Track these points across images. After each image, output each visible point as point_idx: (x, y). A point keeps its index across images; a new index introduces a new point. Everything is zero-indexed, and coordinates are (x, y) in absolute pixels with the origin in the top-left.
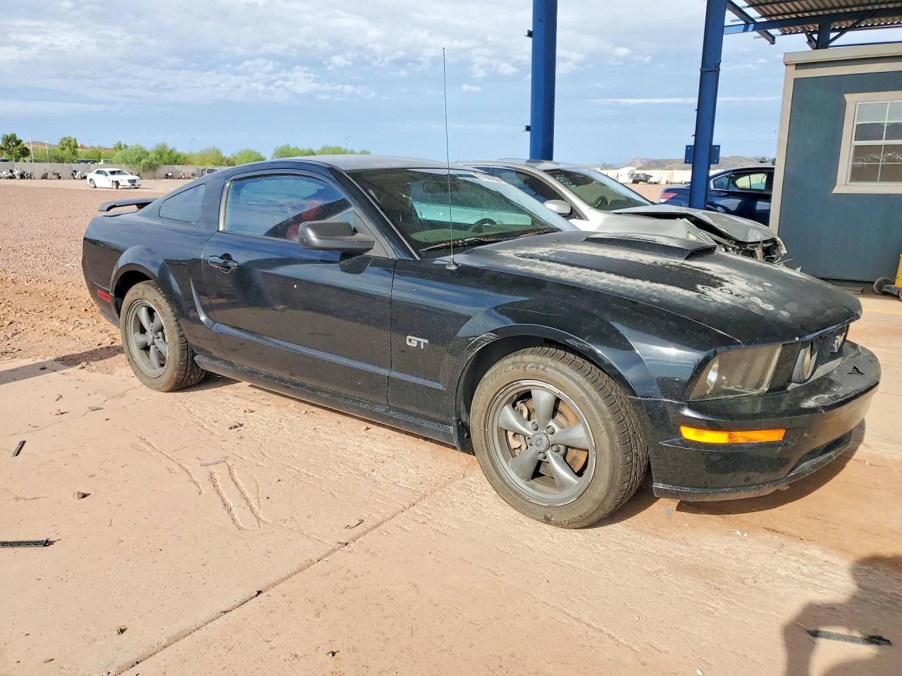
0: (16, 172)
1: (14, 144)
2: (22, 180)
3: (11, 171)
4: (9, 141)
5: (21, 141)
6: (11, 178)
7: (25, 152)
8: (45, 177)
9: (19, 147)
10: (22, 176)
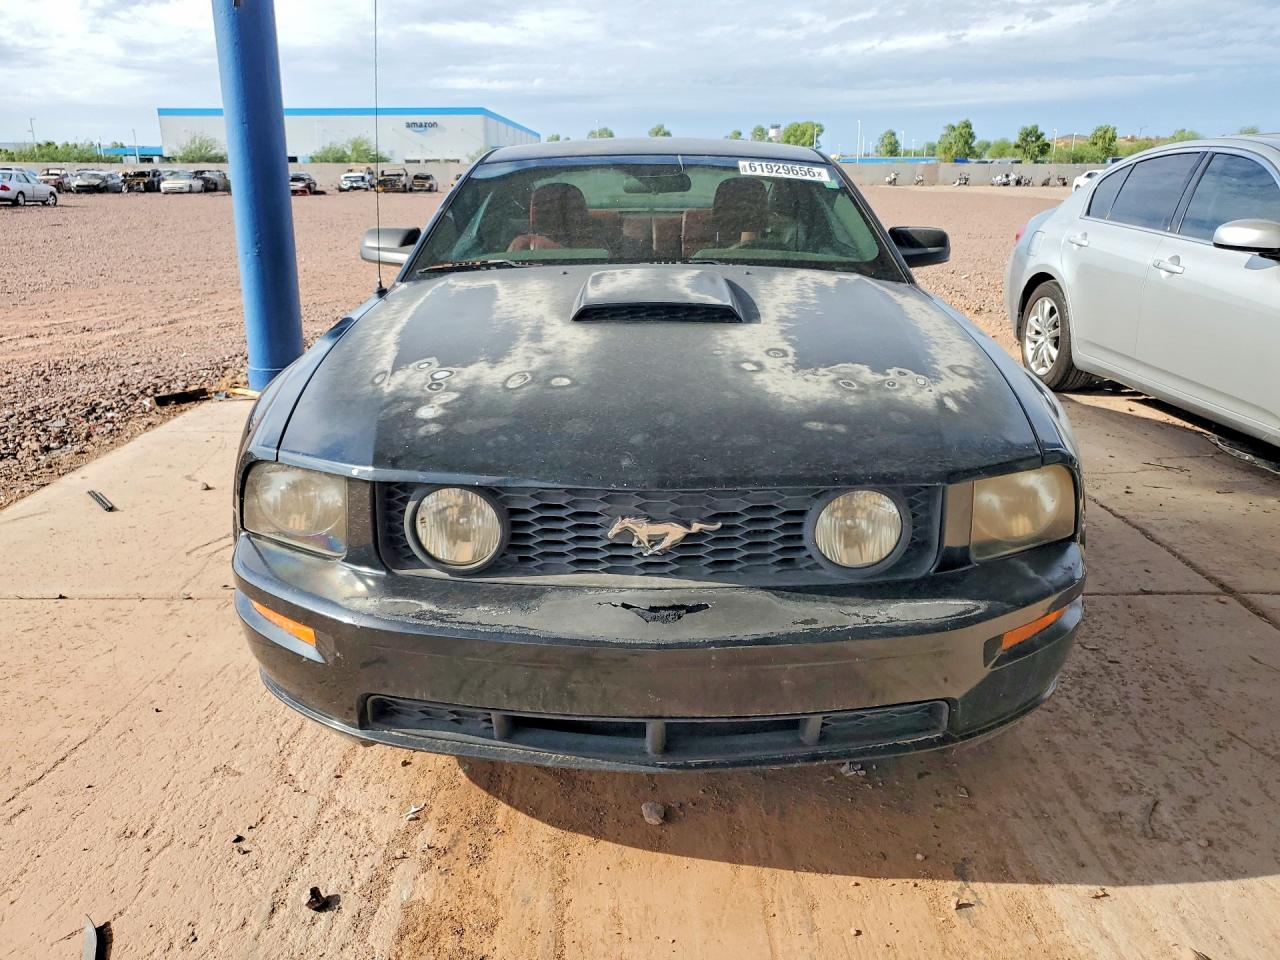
0: (1013, 177)
1: (1034, 139)
2: (1018, 188)
3: (1007, 176)
4: (1028, 135)
5: (1042, 134)
6: (1005, 184)
7: (1044, 149)
8: (1045, 184)
9: (1039, 143)
10: (1018, 183)
